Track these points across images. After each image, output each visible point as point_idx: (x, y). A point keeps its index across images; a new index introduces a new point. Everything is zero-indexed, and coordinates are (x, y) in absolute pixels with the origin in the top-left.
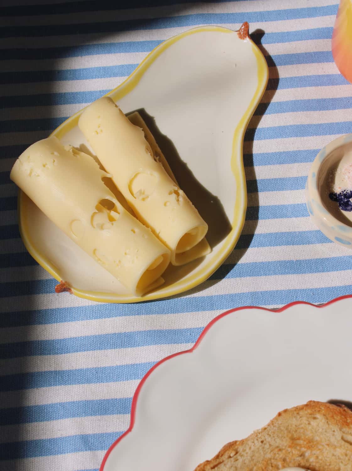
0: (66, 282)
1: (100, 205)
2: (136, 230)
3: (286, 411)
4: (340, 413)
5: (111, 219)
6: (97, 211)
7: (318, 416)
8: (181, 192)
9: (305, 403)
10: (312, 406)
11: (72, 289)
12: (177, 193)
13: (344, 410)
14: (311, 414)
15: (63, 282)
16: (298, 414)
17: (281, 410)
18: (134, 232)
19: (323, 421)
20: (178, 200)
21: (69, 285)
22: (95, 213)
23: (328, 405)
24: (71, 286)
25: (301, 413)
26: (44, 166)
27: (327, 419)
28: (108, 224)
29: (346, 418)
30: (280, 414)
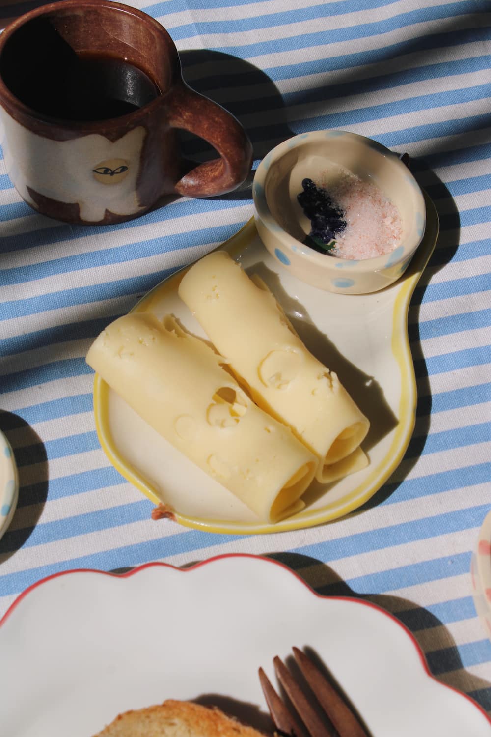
0: (167, 505)
1: (217, 396)
2: (271, 428)
3: (130, 713)
4: (209, 717)
5: (233, 414)
6: (215, 403)
7: (176, 721)
8: (334, 375)
9: (160, 702)
10: (170, 706)
11: (176, 515)
12: (328, 376)
13: (215, 714)
14: (166, 718)
15: (163, 504)
16: (148, 717)
17: (122, 710)
18: (269, 431)
19: (183, 728)
20: (331, 386)
21: (172, 509)
22: (212, 405)
23: (193, 705)
24: (174, 510)
25: (153, 716)
26: (141, 342)
27: (189, 725)
28: (230, 420)
29: (216, 725)
30: (120, 718)
